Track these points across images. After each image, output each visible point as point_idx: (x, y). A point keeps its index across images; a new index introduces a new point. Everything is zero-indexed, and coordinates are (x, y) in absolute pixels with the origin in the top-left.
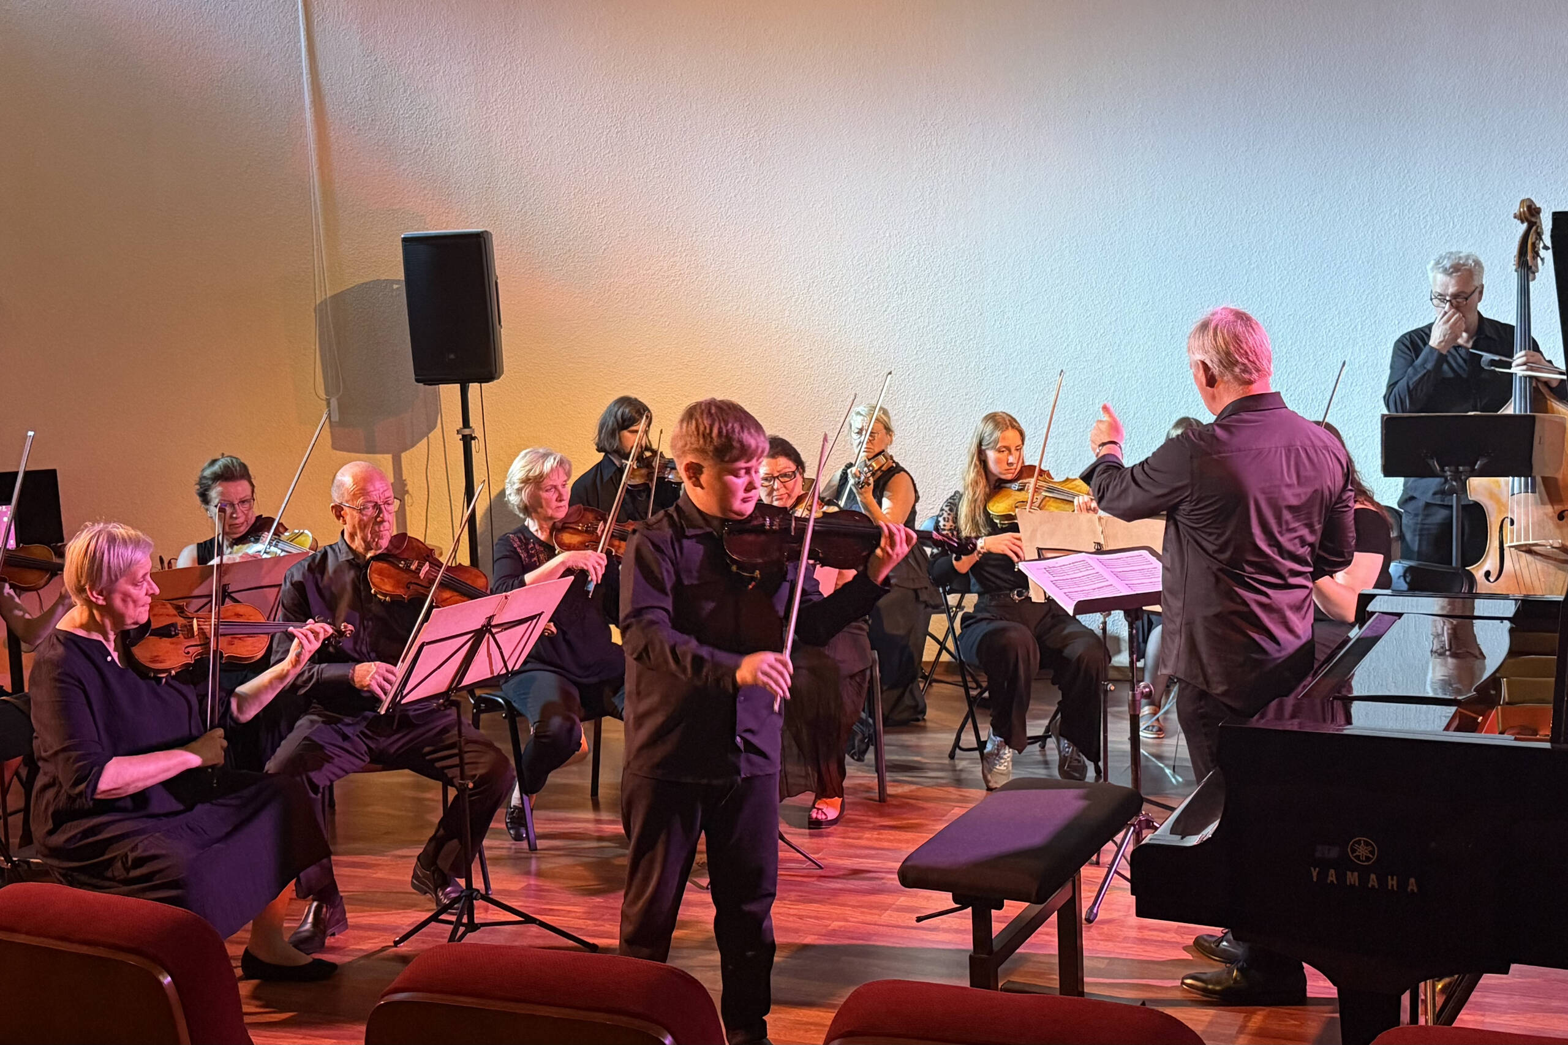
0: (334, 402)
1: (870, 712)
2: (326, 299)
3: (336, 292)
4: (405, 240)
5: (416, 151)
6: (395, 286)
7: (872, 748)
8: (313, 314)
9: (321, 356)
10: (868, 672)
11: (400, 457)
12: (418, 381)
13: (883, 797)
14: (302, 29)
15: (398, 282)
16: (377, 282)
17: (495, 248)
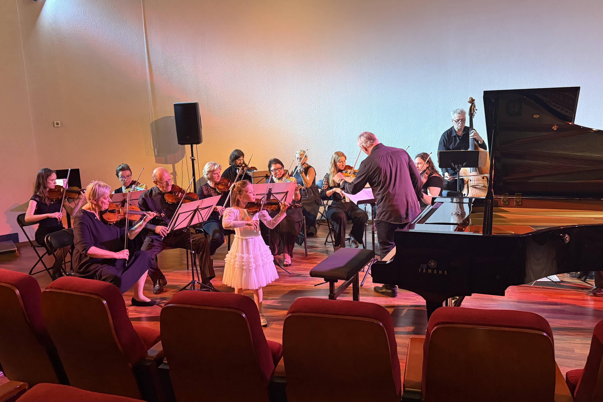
0: (156, 150)
1: (303, 232)
2: (153, 122)
3: (156, 119)
4: (175, 105)
5: (177, 81)
6: (172, 118)
7: (304, 242)
8: (150, 126)
9: (152, 137)
10: (302, 221)
11: (174, 165)
12: (179, 144)
13: (306, 254)
14: (145, 47)
15: (173, 117)
16: (168, 117)
17: (200, 107)
